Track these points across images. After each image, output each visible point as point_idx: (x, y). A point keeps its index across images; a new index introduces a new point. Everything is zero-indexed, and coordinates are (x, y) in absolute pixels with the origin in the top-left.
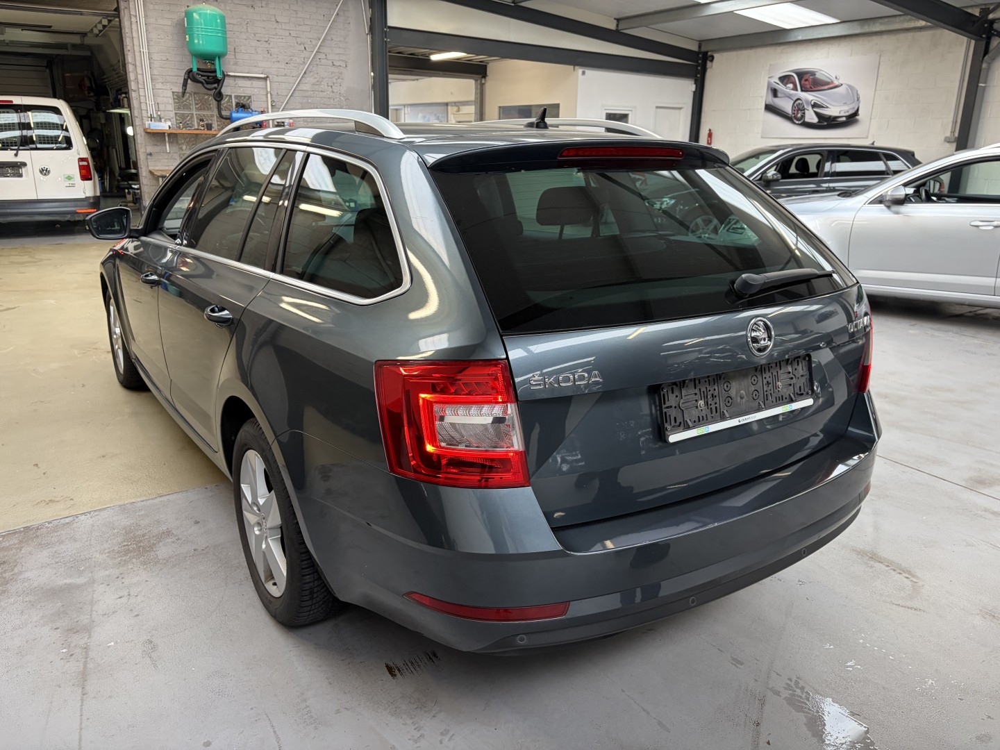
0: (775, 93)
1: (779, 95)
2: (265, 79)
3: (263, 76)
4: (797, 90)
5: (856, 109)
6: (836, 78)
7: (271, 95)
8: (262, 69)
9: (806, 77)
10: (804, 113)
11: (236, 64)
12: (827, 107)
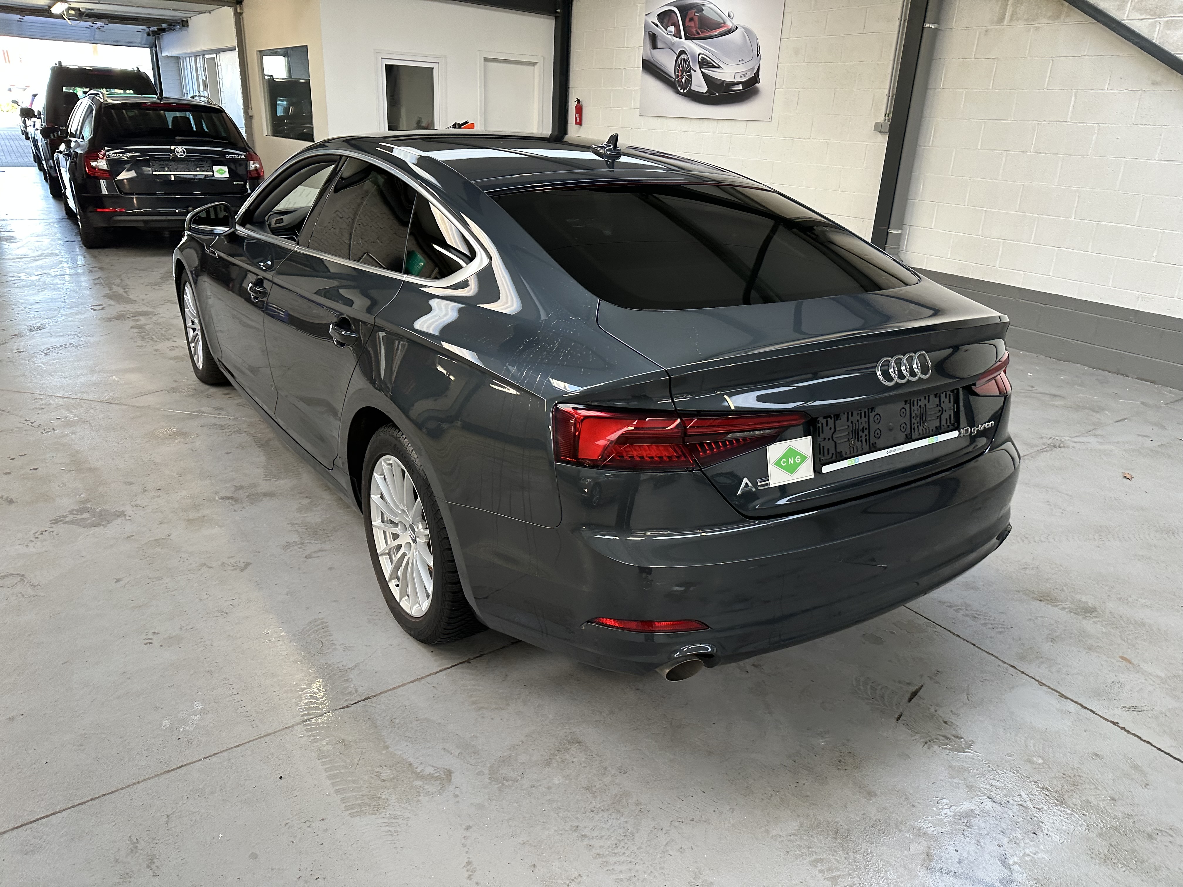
0: (653, 39)
1: (660, 45)
4: (681, 38)
5: (755, 71)
6: (729, 16)
9: (691, 13)
10: (690, 76)
12: (719, 67)
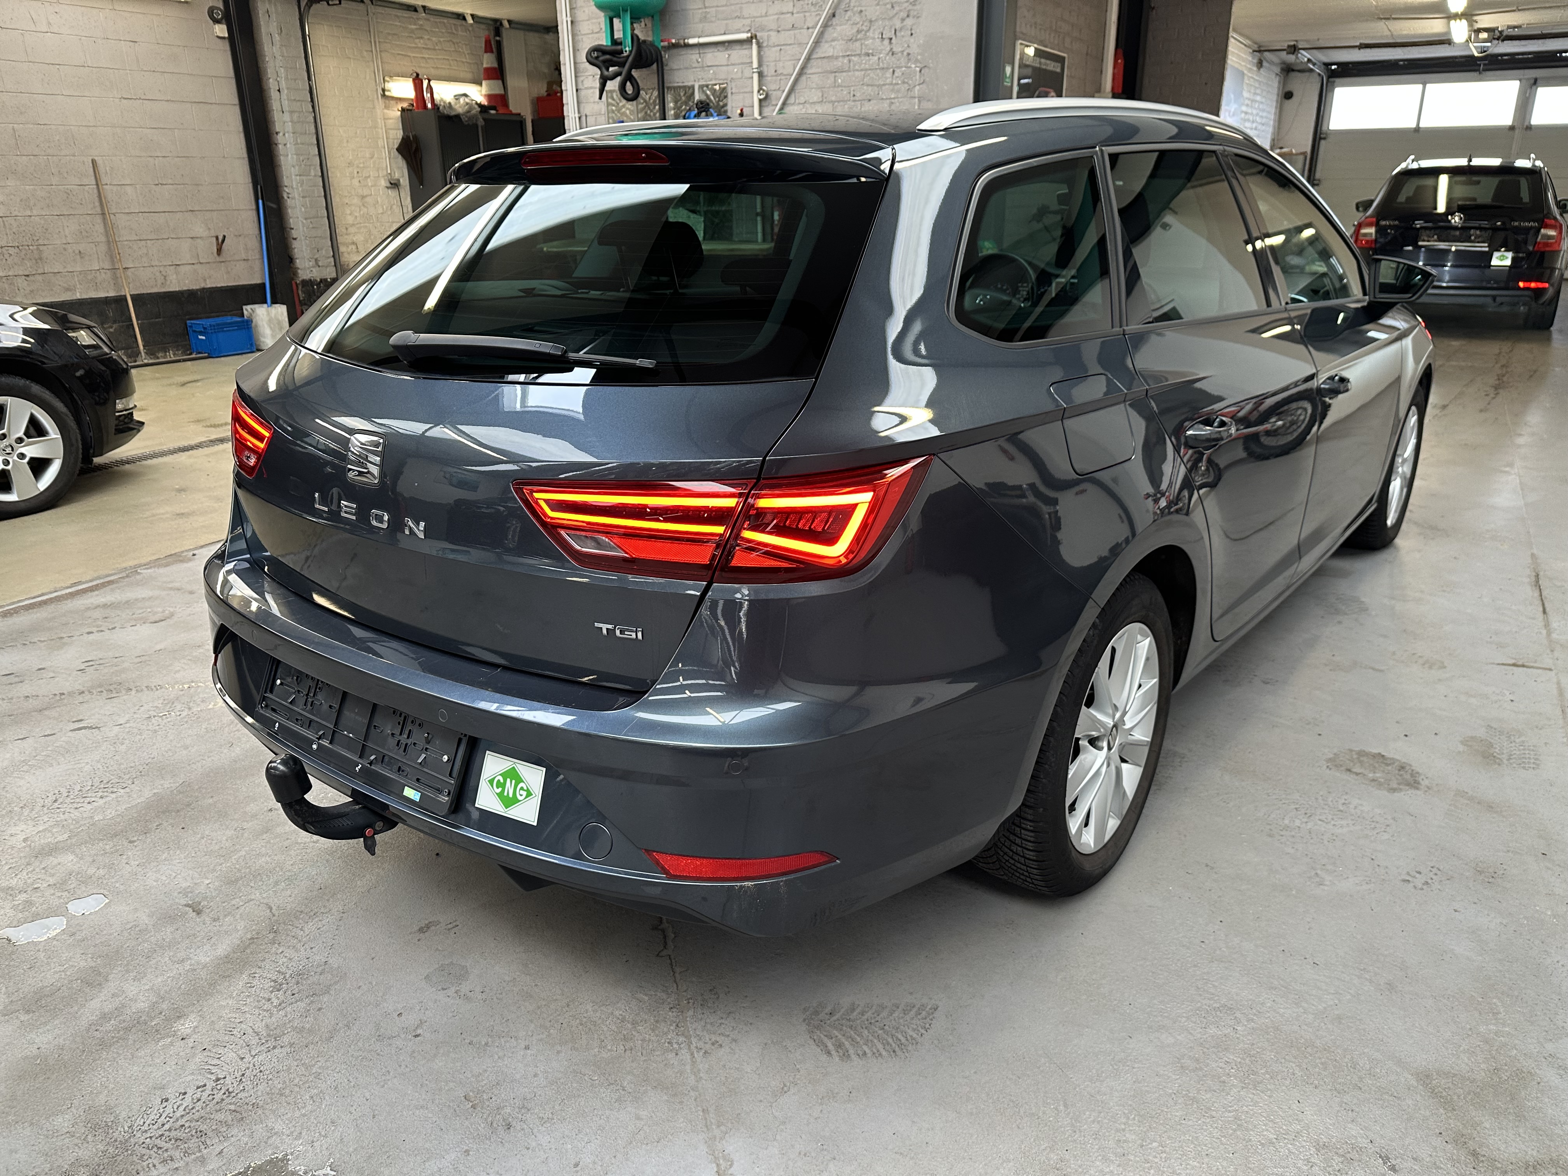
2: (749, 41)
3: (744, 36)
7: (761, 75)
8: (748, 22)
11: (704, 19)
